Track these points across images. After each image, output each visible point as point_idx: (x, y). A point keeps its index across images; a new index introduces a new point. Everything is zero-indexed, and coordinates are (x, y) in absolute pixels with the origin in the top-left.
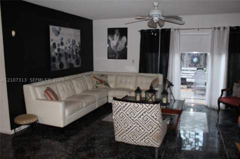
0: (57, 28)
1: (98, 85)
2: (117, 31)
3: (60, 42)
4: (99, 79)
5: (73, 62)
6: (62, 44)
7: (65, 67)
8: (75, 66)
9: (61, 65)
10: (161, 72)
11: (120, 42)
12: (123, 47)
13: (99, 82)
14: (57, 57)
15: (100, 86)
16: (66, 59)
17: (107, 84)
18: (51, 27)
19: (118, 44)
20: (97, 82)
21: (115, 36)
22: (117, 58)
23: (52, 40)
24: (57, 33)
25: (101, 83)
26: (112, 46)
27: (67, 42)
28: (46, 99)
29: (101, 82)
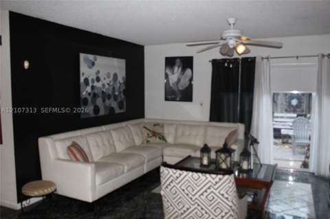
0: (91, 57)
1: (149, 139)
2: (178, 61)
3: (95, 77)
4: (151, 129)
5: (114, 105)
6: (98, 79)
7: (102, 112)
8: (118, 111)
9: (97, 110)
10: (242, 121)
11: (183, 77)
12: (188, 84)
13: (151, 135)
14: (90, 99)
15: (152, 140)
16: (104, 101)
17: (163, 138)
18: (82, 56)
19: (179, 80)
20: (148, 134)
21: (176, 68)
22: (178, 99)
23: (83, 74)
24: (91, 64)
25: (154, 136)
26: (171, 82)
27: (106, 76)
28: (69, 159)
29: (155, 134)
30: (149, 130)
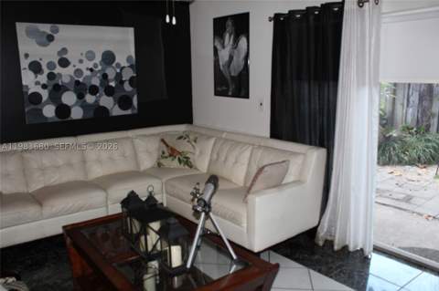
0: (46, 28)
1: (162, 161)
2: (229, 23)
3: (56, 60)
4: (170, 144)
5: (107, 101)
6: (64, 63)
7: (77, 113)
8: (116, 111)
9: (63, 110)
11: (236, 51)
12: (242, 63)
13: (167, 154)
14: (45, 94)
15: (167, 162)
16: (81, 96)
17: (187, 162)
18: (21, 28)
19: (231, 58)
20: (163, 153)
21: (227, 36)
23: (27, 56)
24: (45, 39)
25: (170, 155)
29: (173, 153)
30: (167, 146)
